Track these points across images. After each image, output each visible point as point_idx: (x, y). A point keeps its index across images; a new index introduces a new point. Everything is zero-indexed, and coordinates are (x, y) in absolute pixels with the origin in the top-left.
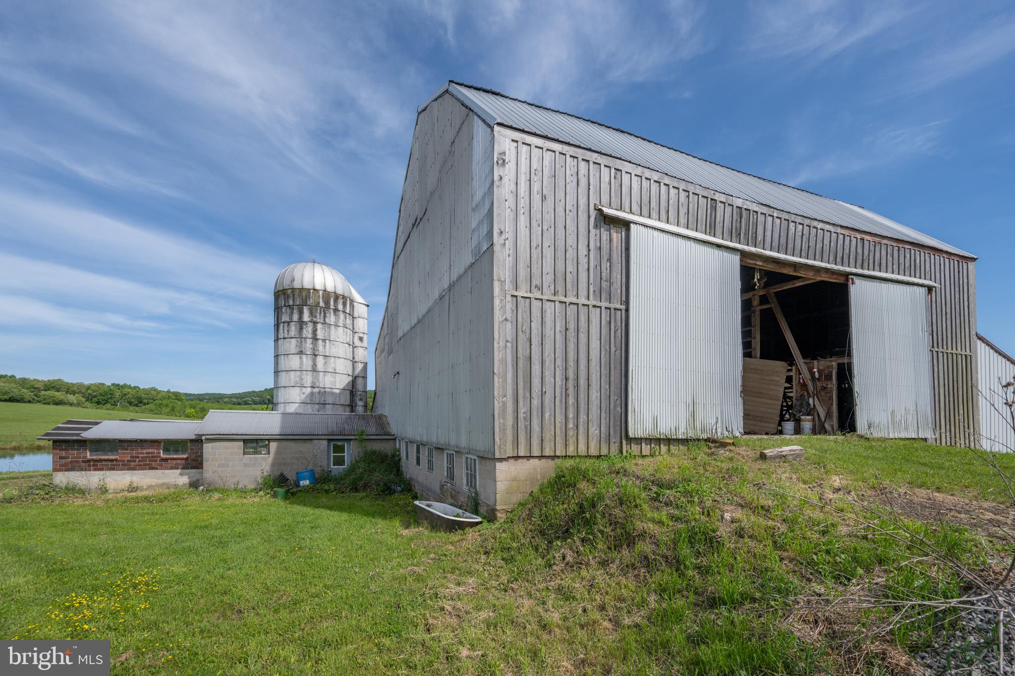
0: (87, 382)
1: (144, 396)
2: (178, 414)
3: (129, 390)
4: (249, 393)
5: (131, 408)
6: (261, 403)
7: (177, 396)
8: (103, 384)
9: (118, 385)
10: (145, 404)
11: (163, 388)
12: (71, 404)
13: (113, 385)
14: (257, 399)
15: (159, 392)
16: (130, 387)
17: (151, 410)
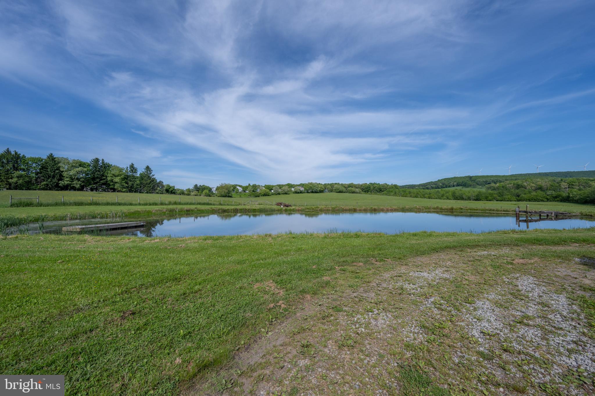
0: (361, 183)
1: (382, 188)
2: (398, 195)
3: (376, 185)
4: (429, 183)
5: (378, 193)
6: (436, 188)
7: (396, 186)
8: (366, 184)
9: (372, 183)
10: (383, 191)
11: (390, 183)
12: (357, 193)
13: (370, 183)
14: (434, 186)
15: (388, 185)
16: (376, 184)
17: (386, 194)
